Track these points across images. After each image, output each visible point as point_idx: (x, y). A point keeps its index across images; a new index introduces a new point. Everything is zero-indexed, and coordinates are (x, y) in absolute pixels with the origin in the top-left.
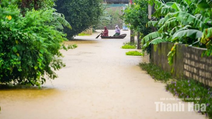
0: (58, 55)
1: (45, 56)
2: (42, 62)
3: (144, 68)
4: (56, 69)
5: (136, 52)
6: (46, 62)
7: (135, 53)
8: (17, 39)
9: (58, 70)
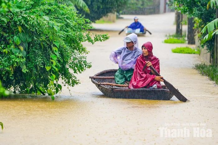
0: (79, 49)
1: (61, 51)
2: (57, 60)
3: (205, 72)
4: (77, 71)
5: (187, 49)
6: (62, 61)
7: (186, 51)
8: (20, 25)
9: (80, 72)
